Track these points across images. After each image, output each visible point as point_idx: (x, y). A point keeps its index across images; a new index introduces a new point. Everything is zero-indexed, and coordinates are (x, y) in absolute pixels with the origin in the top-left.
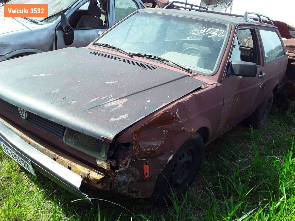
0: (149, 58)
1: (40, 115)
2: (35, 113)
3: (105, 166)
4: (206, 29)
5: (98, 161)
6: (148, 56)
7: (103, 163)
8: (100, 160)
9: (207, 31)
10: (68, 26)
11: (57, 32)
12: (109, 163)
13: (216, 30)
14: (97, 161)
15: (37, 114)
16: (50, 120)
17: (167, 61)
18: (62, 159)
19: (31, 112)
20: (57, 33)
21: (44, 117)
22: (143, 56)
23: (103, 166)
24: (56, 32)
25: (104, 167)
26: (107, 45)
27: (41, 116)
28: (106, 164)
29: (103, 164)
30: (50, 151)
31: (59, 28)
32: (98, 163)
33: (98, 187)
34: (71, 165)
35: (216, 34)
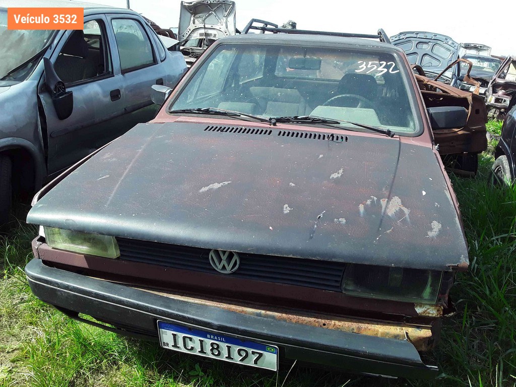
0: (303, 123)
1: (307, 257)
2: (293, 255)
3: (433, 312)
4: (365, 63)
5: (418, 308)
6: (302, 119)
7: (428, 309)
8: (421, 305)
9: (369, 66)
10: (59, 82)
11: (41, 96)
12: (440, 305)
13: (381, 63)
14: (415, 309)
15: (299, 257)
16: (334, 260)
17: (338, 123)
18: (335, 325)
19: (285, 256)
20: (42, 99)
21: (318, 258)
22: (291, 121)
23: (429, 313)
24: (38, 98)
25: (430, 315)
26: (208, 110)
27: (310, 258)
28: (435, 309)
29: (428, 311)
30: (301, 317)
31: (43, 87)
32: (419, 310)
33: (423, 350)
34: (359, 329)
35: (386, 70)
